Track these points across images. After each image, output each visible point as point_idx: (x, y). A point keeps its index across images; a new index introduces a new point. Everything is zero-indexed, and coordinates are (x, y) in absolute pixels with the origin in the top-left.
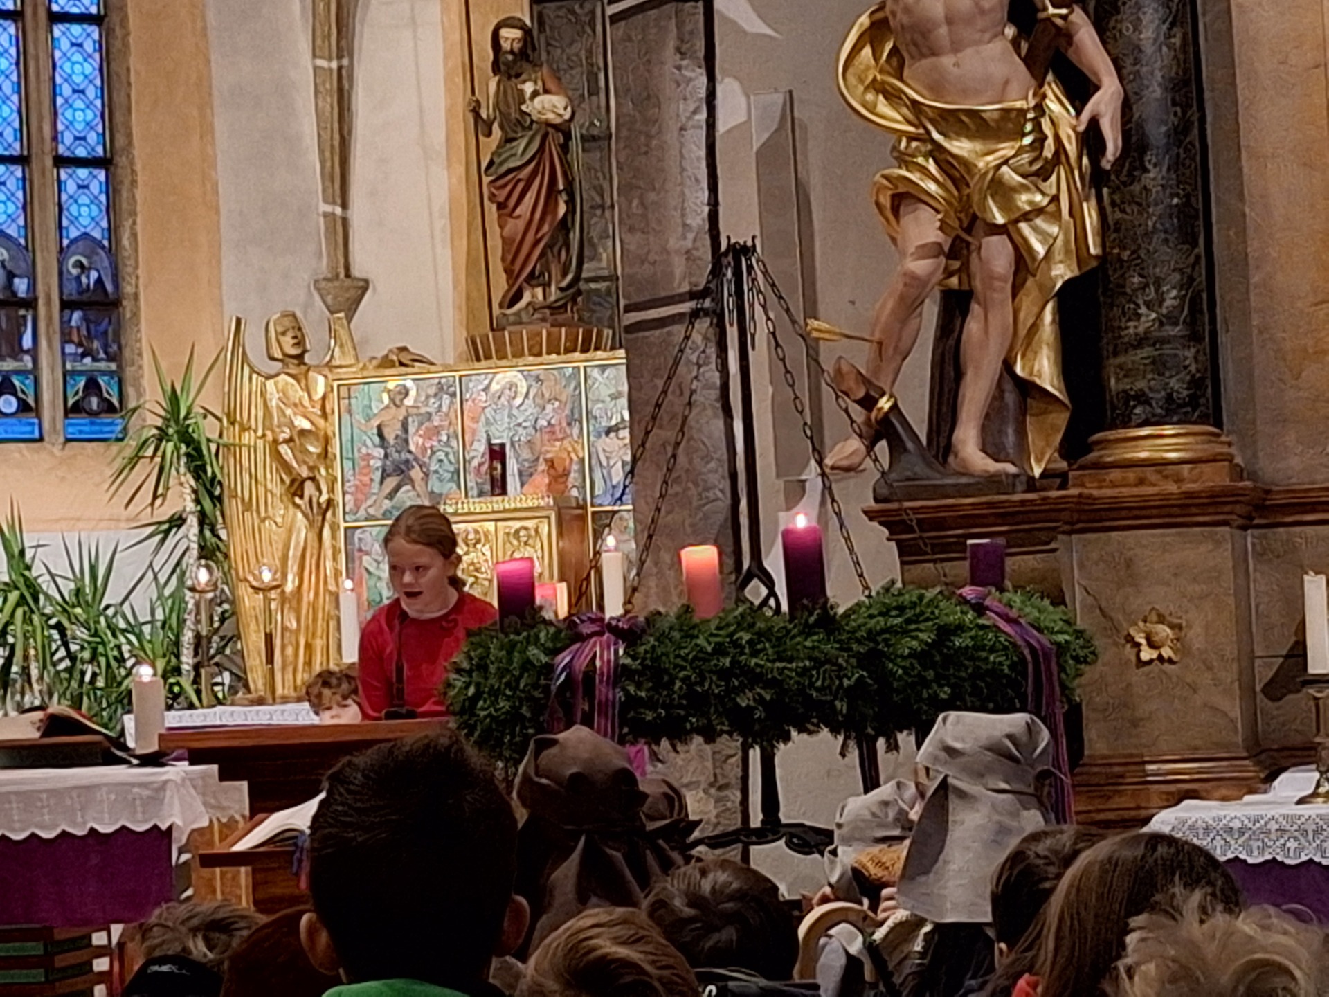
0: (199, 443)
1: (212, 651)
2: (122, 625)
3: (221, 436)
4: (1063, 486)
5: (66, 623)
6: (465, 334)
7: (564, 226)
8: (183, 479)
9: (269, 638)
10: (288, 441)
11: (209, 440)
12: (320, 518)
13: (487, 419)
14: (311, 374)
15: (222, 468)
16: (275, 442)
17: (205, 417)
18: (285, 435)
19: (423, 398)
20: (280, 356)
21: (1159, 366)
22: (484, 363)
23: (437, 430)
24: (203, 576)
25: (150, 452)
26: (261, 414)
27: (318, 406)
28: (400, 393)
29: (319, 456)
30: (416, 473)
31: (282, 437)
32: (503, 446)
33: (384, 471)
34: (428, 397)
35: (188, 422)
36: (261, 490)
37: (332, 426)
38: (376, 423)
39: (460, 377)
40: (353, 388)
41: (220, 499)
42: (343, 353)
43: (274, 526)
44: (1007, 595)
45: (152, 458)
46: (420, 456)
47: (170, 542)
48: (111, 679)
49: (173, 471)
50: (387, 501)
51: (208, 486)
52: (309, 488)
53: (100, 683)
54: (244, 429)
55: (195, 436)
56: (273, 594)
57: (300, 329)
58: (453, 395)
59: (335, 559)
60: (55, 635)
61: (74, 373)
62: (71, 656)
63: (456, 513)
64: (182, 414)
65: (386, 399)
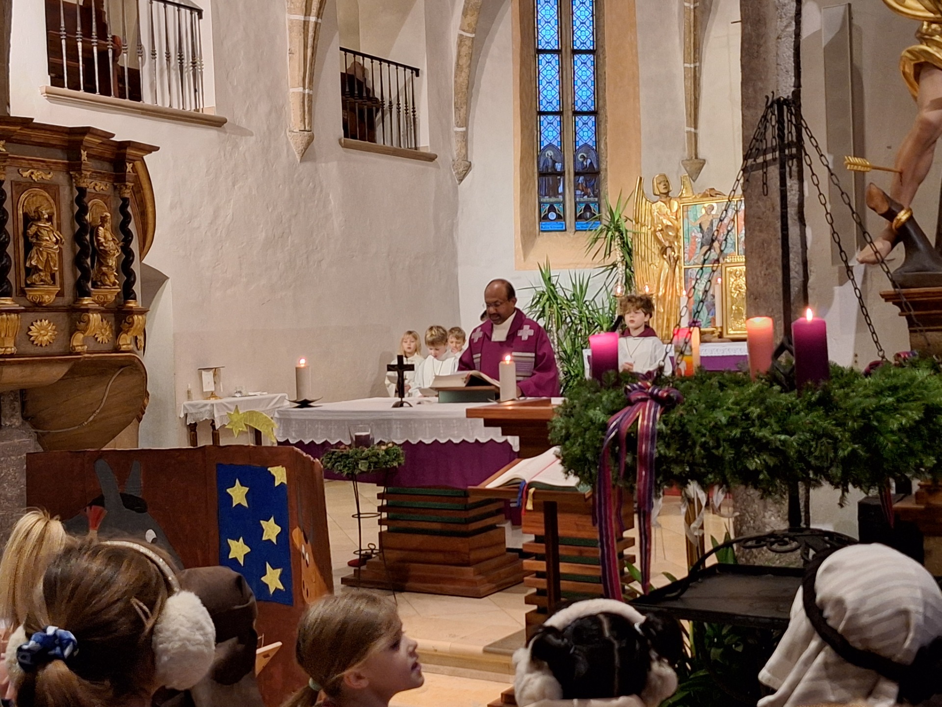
0: (623, 232)
3: (632, 228)
8: (617, 247)
10: (661, 231)
11: (627, 231)
12: (674, 264)
14: (672, 201)
15: (631, 243)
16: (655, 231)
17: (626, 220)
18: (660, 228)
20: (658, 193)
23: (727, 225)
24: (619, 290)
26: (650, 219)
27: (674, 215)
28: (710, 208)
29: (674, 237)
30: (716, 244)
31: (658, 229)
33: (702, 244)
34: (722, 210)
35: (618, 223)
36: (649, 252)
37: (680, 224)
38: (698, 222)
39: (737, 201)
40: (689, 207)
42: (687, 192)
43: (654, 267)
45: (606, 237)
46: (718, 237)
47: (613, 273)
50: (703, 257)
52: (669, 251)
54: (642, 226)
55: (621, 228)
57: (667, 181)
58: (734, 209)
59: (679, 282)
63: (731, 263)
64: (616, 219)
65: (704, 211)
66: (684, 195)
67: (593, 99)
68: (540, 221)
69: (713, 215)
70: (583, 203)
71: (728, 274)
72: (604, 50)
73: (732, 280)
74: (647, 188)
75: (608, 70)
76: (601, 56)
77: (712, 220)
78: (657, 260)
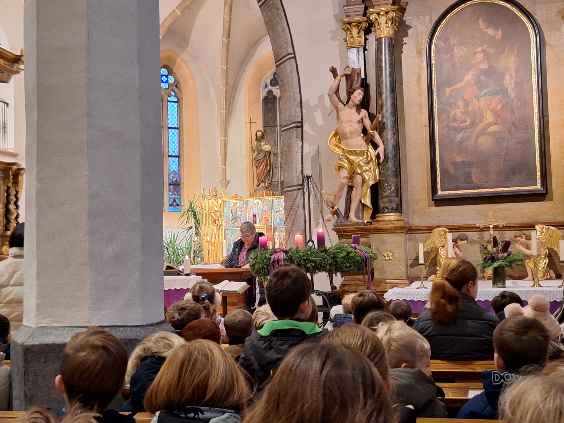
0: (195, 212)
1: (197, 254)
2: (179, 248)
3: (200, 211)
4: (370, 225)
5: (168, 247)
6: (248, 193)
7: (269, 171)
8: (192, 219)
9: (209, 251)
10: (213, 212)
12: (219, 228)
13: (253, 209)
14: (218, 199)
15: (200, 217)
16: (211, 212)
17: (197, 207)
18: (213, 211)
20: (212, 196)
21: (391, 201)
22: (252, 198)
23: (243, 211)
24: (196, 239)
26: (208, 207)
27: (219, 205)
28: (235, 203)
29: (219, 215)
30: (238, 219)
31: (212, 211)
32: (256, 214)
33: (232, 219)
34: (241, 204)
35: (193, 208)
36: (208, 222)
37: (222, 210)
38: (231, 209)
39: (248, 201)
42: (225, 195)
43: (210, 229)
44: (360, 246)
45: (186, 215)
46: (240, 216)
47: (189, 232)
48: (177, 259)
49: (190, 218)
50: (233, 225)
52: (217, 222)
53: (175, 259)
54: (205, 210)
56: (209, 243)
57: (216, 190)
58: (246, 204)
59: (222, 236)
60: (166, 250)
61: (171, 198)
62: (169, 254)
64: (193, 206)
65: (233, 204)
67: (177, 150)
69: (237, 206)
72: (183, 128)
74: (207, 193)
75: (185, 138)
76: (181, 131)
77: (237, 208)
78: (211, 226)
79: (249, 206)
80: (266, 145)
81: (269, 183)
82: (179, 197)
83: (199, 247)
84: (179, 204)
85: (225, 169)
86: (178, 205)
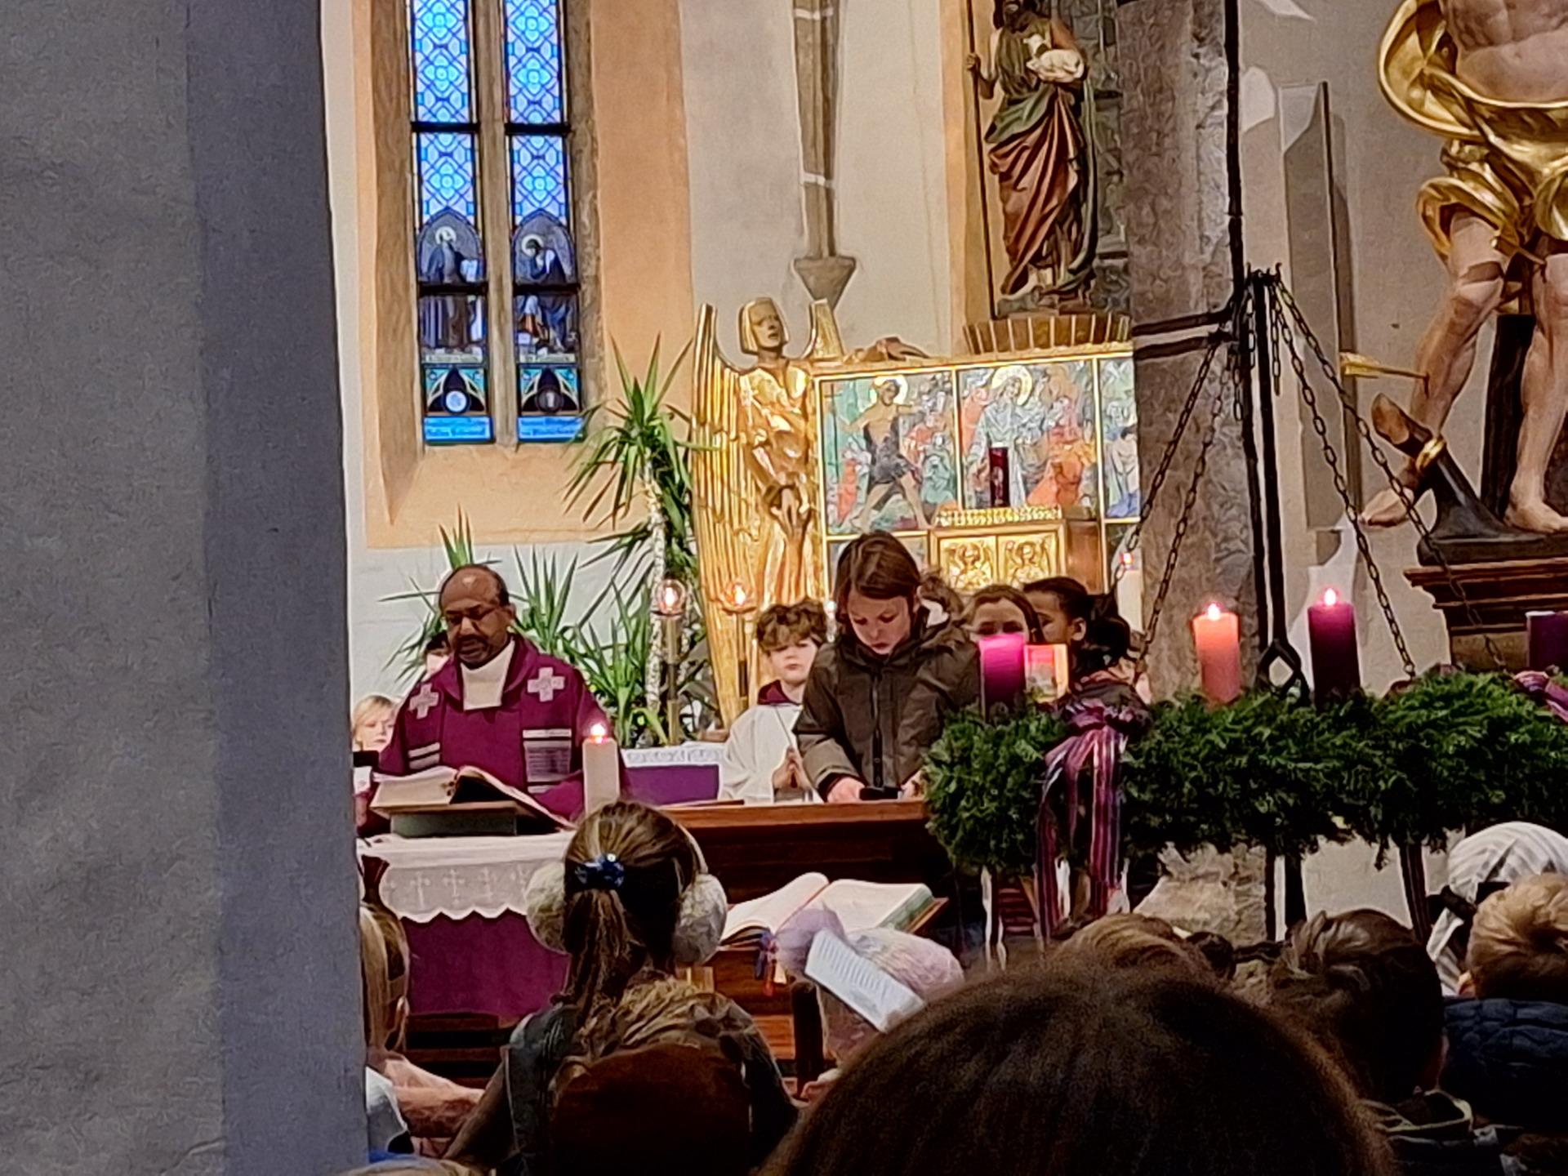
0: (665, 446)
1: (681, 679)
2: (581, 649)
3: (690, 439)
6: (964, 322)
8: (648, 487)
9: (742, 665)
10: (762, 445)
11: (676, 444)
12: (800, 530)
13: (987, 419)
14: (790, 368)
15: (690, 476)
16: (748, 444)
17: (672, 417)
18: (761, 438)
19: (915, 396)
20: (755, 348)
22: (984, 356)
23: (932, 432)
24: (671, 596)
25: (611, 457)
26: (734, 414)
27: (799, 404)
28: (888, 390)
29: (798, 460)
30: (907, 481)
31: (757, 440)
32: (1005, 451)
33: (871, 478)
34: (920, 394)
35: (653, 423)
36: (735, 498)
37: (813, 429)
38: (862, 424)
39: (957, 372)
40: (836, 385)
41: (688, 508)
42: (826, 344)
43: (749, 539)
45: (614, 463)
46: (912, 461)
47: (634, 556)
49: (637, 477)
50: (875, 512)
51: (676, 493)
52: (787, 497)
54: (715, 431)
55: (661, 438)
56: (748, 616)
57: (777, 318)
58: (949, 392)
59: (816, 577)
63: (952, 527)
64: (647, 414)
65: (873, 397)
66: (820, 355)
67: (556, 92)
68: (424, 415)
69: (898, 406)
70: (536, 366)
71: (943, 556)
73: (955, 571)
74: (726, 334)
77: (896, 419)
78: (755, 521)
79: (965, 404)
80: (1056, 46)
81: (1075, 265)
82: (572, 358)
83: (692, 644)
84: (575, 399)
85: (829, 193)
86: (567, 405)
